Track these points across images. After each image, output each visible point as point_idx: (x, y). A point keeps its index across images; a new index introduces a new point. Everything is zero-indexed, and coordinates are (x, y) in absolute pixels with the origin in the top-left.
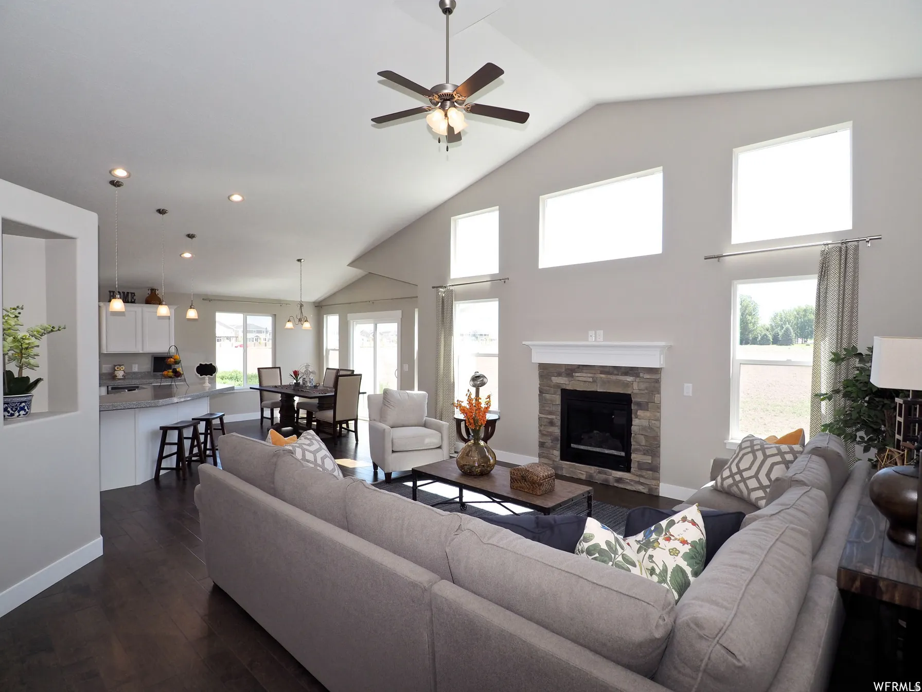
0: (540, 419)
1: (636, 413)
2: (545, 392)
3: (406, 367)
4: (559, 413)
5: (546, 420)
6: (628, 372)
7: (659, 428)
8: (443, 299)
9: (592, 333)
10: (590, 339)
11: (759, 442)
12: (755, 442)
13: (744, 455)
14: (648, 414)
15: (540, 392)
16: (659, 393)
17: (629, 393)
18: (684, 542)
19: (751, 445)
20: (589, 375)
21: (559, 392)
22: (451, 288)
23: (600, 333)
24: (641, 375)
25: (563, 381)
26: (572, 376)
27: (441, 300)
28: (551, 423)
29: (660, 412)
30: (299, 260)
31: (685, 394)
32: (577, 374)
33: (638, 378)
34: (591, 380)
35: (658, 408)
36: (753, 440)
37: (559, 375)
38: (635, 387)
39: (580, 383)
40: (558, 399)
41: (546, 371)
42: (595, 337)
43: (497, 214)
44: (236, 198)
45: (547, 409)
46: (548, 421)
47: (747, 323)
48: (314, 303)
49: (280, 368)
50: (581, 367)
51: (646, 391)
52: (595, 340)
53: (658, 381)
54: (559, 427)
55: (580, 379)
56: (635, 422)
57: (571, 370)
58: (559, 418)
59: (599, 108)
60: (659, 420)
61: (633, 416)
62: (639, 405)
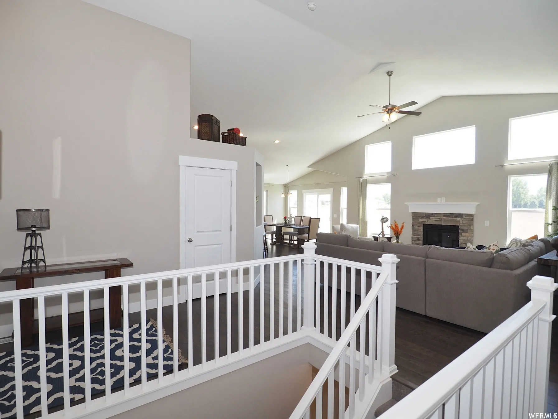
0: (412, 237)
1: (461, 234)
2: (415, 225)
3: (335, 216)
4: (422, 235)
5: (415, 238)
6: (457, 216)
7: (473, 240)
8: (361, 183)
9: (439, 199)
10: (438, 201)
11: (519, 241)
12: (517, 240)
13: (512, 244)
14: (467, 234)
15: (413, 225)
16: (473, 225)
17: (458, 225)
18: (494, 250)
19: (515, 241)
20: (439, 218)
21: (422, 225)
22: (366, 178)
23: (443, 199)
24: (464, 217)
25: (424, 220)
26: (429, 218)
27: (360, 184)
28: (418, 239)
29: (473, 233)
30: (287, 166)
31: (486, 225)
32: (432, 217)
33: (463, 219)
34: (439, 220)
35: (472, 231)
36: (516, 239)
37: (422, 217)
38: (461, 223)
39: (433, 221)
40: (421, 228)
41: (415, 216)
42: (441, 201)
43: (390, 143)
44: (277, 142)
45: (416, 233)
46: (417, 238)
47: (520, 194)
48: (284, 185)
49: (272, 216)
50: (434, 214)
51: (466, 224)
52: (441, 202)
53: (472, 220)
54: (422, 241)
55: (434, 219)
56: (461, 238)
57: (428, 216)
58: (422, 237)
59: (443, 98)
60: (472, 237)
61: (460, 235)
62: (463, 230)
